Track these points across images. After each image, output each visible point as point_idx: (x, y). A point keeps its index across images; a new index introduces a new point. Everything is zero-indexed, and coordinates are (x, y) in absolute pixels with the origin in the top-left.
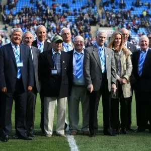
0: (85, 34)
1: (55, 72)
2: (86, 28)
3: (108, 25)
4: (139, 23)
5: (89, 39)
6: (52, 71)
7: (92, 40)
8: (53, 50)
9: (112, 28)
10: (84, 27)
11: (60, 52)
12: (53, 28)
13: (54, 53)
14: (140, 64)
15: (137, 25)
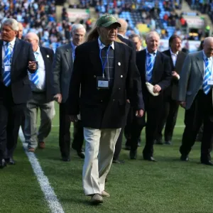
0: (48, 17)
1: (103, 84)
2: (50, 8)
3: (81, 6)
4: (121, 5)
5: (52, 24)
6: (100, 82)
7: (57, 25)
8: (100, 42)
9: (85, 10)
10: (47, 7)
11: (113, 46)
12: (5, 6)
13: (101, 48)
14: (148, 70)
15: (119, 7)
